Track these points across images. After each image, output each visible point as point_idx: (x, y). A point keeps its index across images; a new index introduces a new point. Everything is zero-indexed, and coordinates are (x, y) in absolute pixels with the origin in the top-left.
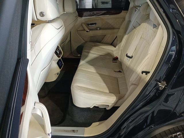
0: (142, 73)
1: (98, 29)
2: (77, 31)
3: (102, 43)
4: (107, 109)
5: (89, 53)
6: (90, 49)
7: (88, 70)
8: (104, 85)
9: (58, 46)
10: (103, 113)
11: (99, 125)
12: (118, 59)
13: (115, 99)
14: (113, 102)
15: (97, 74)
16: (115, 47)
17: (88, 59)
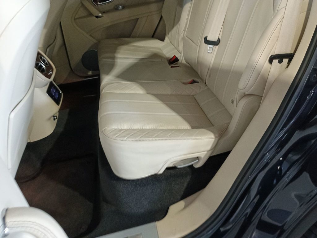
0: (271, 61)
1: (120, 7)
2: (75, 19)
3: (134, 37)
4: (197, 166)
5: (114, 58)
6: (114, 50)
7: (127, 92)
8: (172, 115)
9: (39, 54)
10: (188, 178)
11: (186, 207)
12: (180, 61)
13: (213, 140)
14: (209, 147)
15: (150, 96)
16: (163, 40)
17: (117, 70)
